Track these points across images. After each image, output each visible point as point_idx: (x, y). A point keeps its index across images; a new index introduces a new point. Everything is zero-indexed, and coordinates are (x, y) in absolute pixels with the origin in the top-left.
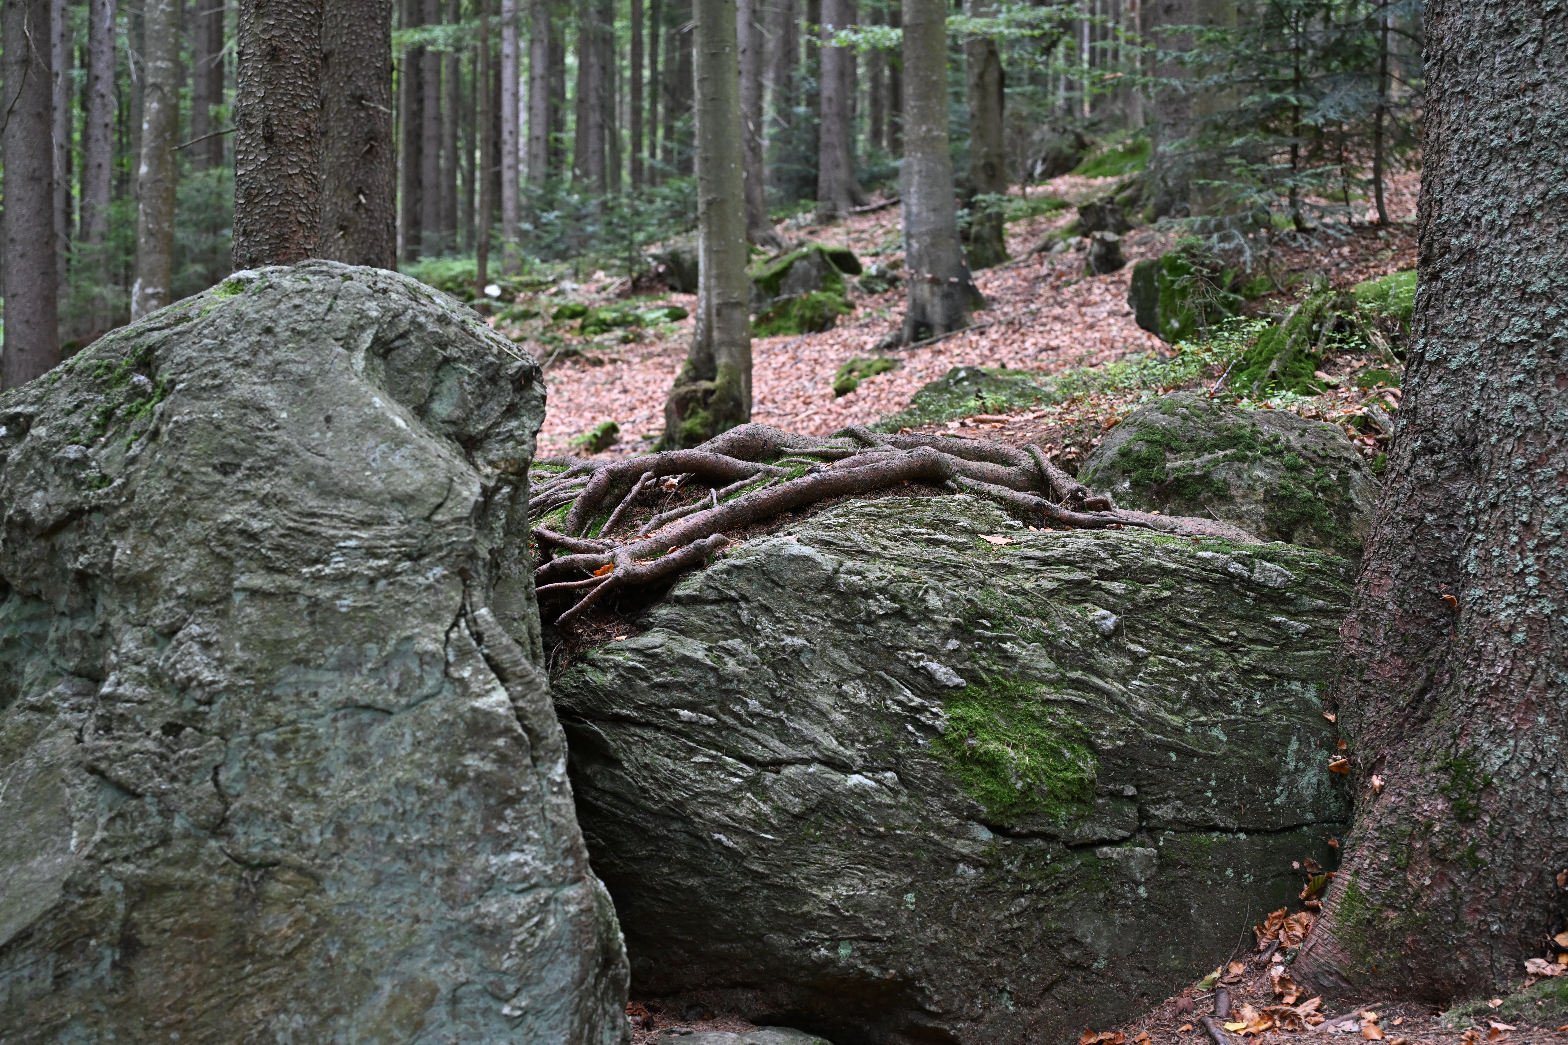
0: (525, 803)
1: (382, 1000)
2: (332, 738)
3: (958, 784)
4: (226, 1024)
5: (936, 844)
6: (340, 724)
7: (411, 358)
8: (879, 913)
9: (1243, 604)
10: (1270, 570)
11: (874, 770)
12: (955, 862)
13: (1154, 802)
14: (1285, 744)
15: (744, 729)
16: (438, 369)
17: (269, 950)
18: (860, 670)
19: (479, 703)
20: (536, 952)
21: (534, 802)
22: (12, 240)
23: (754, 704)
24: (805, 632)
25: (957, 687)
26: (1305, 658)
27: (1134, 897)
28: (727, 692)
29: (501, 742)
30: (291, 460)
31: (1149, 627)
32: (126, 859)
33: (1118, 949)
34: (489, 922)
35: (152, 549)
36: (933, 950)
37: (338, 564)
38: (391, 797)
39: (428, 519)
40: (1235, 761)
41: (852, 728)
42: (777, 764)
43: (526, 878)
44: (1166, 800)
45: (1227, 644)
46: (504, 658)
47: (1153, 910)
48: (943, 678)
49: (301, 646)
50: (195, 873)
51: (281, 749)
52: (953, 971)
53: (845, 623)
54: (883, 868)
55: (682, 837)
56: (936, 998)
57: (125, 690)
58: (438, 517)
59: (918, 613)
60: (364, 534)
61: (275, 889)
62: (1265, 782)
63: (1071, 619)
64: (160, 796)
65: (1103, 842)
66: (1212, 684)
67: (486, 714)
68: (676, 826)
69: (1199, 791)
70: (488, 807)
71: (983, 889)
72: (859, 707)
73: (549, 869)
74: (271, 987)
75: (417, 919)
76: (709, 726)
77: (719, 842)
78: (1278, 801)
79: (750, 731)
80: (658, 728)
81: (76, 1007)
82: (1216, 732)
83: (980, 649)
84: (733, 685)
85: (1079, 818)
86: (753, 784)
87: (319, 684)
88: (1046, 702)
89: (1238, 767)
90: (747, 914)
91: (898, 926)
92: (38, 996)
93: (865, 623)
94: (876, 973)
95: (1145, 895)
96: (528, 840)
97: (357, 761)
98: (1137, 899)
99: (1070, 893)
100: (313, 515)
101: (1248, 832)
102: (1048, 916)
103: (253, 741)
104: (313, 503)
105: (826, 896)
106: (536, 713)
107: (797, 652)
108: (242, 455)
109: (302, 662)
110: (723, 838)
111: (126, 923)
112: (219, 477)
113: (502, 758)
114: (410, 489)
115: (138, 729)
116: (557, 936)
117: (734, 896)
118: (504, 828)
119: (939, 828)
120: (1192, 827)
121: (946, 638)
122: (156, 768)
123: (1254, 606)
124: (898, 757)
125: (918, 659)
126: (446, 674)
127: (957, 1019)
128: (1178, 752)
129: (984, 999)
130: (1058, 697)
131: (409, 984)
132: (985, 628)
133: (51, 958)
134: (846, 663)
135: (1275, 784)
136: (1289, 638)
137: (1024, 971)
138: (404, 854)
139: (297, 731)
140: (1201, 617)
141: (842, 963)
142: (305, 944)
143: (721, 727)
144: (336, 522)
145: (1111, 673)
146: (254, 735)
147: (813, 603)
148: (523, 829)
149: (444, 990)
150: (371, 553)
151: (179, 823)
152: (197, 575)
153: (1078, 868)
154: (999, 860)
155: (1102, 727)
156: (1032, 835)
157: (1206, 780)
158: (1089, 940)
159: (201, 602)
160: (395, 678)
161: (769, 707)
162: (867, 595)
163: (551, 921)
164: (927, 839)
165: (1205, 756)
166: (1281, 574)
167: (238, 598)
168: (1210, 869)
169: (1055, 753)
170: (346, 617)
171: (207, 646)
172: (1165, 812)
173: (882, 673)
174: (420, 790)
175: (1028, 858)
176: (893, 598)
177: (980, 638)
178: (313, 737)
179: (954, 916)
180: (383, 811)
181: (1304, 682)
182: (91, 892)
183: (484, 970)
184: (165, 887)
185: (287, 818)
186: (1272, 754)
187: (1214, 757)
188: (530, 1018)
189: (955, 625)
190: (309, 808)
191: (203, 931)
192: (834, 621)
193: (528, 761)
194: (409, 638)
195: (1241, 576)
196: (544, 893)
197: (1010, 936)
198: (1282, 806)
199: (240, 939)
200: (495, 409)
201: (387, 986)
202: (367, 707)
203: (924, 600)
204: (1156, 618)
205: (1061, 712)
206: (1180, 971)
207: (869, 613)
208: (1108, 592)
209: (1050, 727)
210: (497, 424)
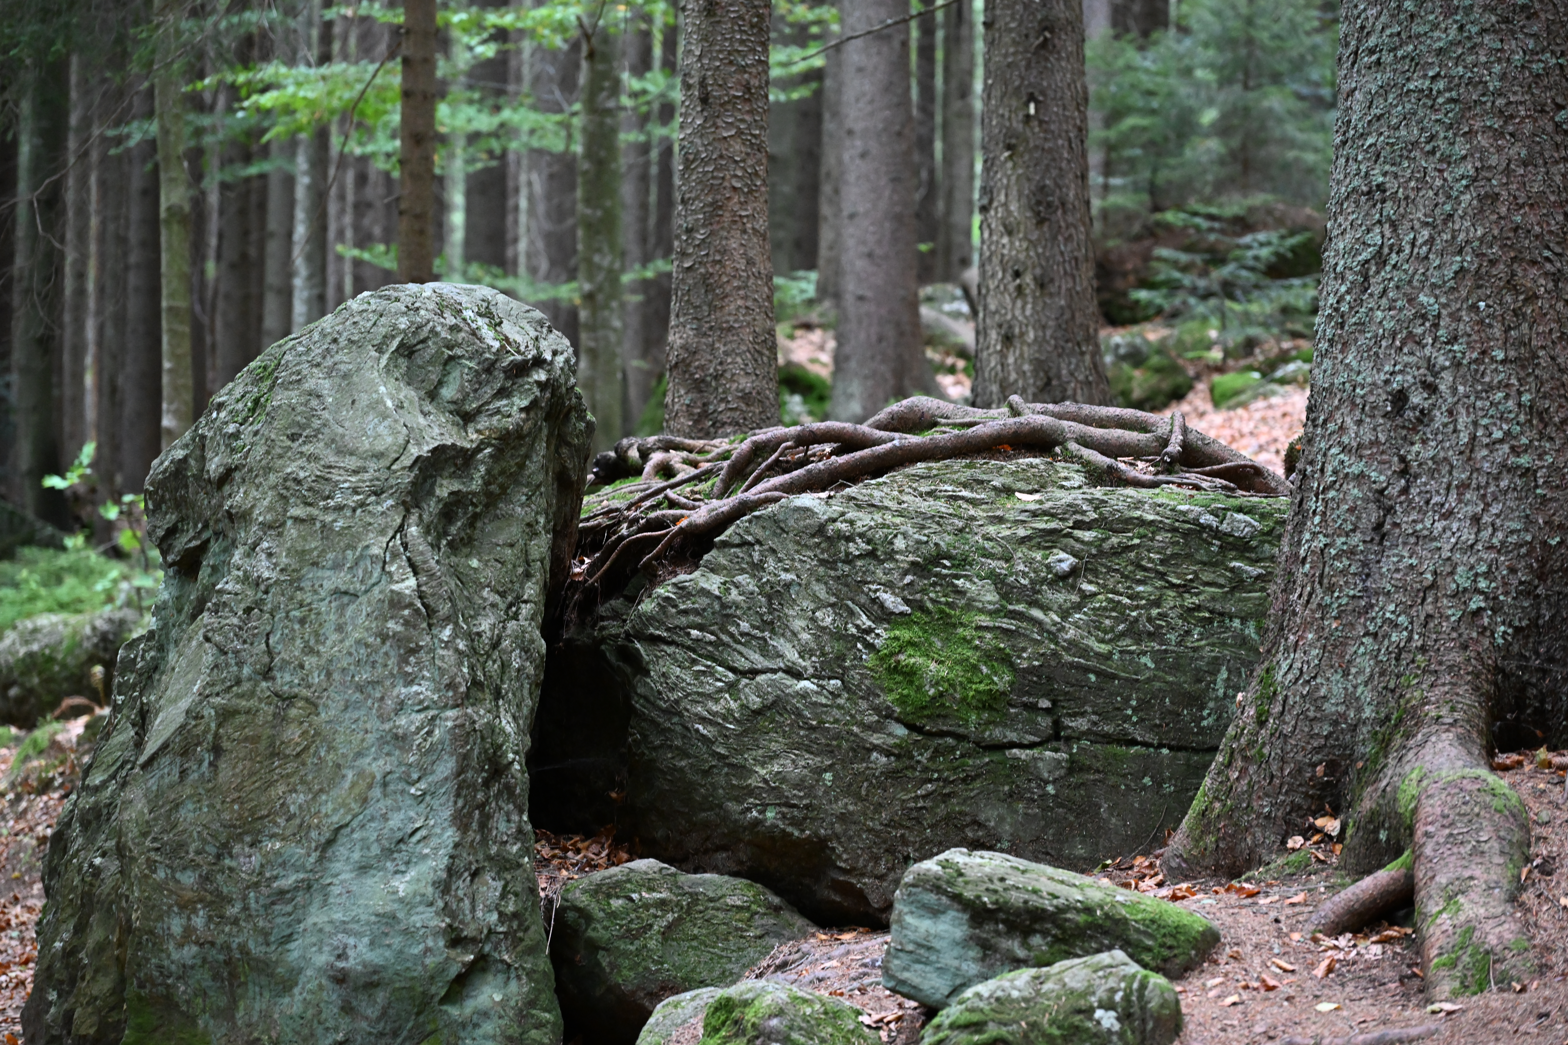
0: (422, 653)
1: (347, 785)
2: (328, 613)
3: (882, 690)
4: (263, 799)
5: (856, 735)
6: (333, 605)
7: (428, 357)
8: (798, 786)
9: (1208, 551)
10: (1239, 521)
11: (820, 678)
12: (869, 751)
13: (1070, 715)
14: (1215, 672)
15: (735, 646)
16: (445, 364)
17: (287, 752)
18: (833, 600)
19: (395, 587)
20: (428, 751)
21: (428, 653)
22: (850, 132)
23: (745, 626)
24: (796, 569)
25: (902, 614)
26: (1250, 599)
27: (1041, 792)
28: (727, 616)
29: (406, 612)
30: (326, 430)
31: (1110, 569)
32: (218, 695)
33: (1021, 834)
34: (400, 731)
35: (254, 493)
36: (843, 818)
37: (339, 499)
38: (353, 650)
39: (389, 468)
40: (1157, 685)
41: (813, 645)
42: (754, 673)
43: (421, 702)
44: (1083, 714)
45: (1179, 586)
46: (418, 559)
47: (1061, 805)
48: (891, 606)
49: (315, 553)
50: (253, 703)
51: (302, 621)
52: (860, 836)
53: (827, 562)
54: (812, 753)
55: (678, 728)
56: (845, 856)
57: (229, 587)
58: (394, 467)
59: (885, 553)
60: (353, 479)
61: (293, 712)
62: (1192, 706)
63: (1029, 562)
64: (236, 652)
65: (1012, 745)
66: (1150, 620)
67: (399, 594)
68: (675, 720)
69: (1118, 709)
70: (400, 655)
71: (892, 775)
72: (824, 628)
73: (436, 697)
74: (288, 776)
75: (366, 732)
76: (710, 643)
77: (697, 730)
78: (1205, 723)
79: (739, 647)
80: (677, 645)
81: (189, 791)
82: (1146, 660)
83: (934, 584)
84: (732, 611)
85: (988, 723)
86: (731, 687)
87: (323, 579)
88: (979, 628)
89: (1160, 690)
90: (714, 787)
91: (815, 797)
92: (171, 786)
93: (844, 562)
94: (796, 833)
95: (1053, 792)
96: (423, 677)
97: (340, 628)
98: (1044, 796)
99: (977, 784)
100: (330, 467)
101: (1171, 748)
102: (954, 801)
103: (287, 617)
104: (332, 459)
105: (763, 772)
106: (433, 595)
107: (788, 585)
108: (303, 427)
109: (315, 564)
110: (700, 727)
111: (216, 736)
112: (289, 443)
113: (406, 623)
114: (382, 448)
115: (231, 611)
116: (441, 742)
117: (707, 773)
118: (409, 669)
119: (861, 724)
120: (1107, 739)
121: (905, 573)
122: (236, 635)
123: (1218, 553)
124: (845, 669)
125: (876, 591)
126: (383, 568)
127: (863, 875)
128: (1098, 673)
129: (887, 861)
130: (991, 624)
131: (361, 774)
132: (945, 567)
133: (178, 760)
134: (822, 593)
135: (1202, 708)
136: (1242, 581)
137: (927, 843)
138: (360, 688)
139: (310, 610)
140: (1162, 562)
141: (768, 823)
142: (307, 748)
143: (718, 643)
144: (342, 472)
145: (1055, 607)
146: (288, 613)
147: (806, 545)
148: (421, 670)
149: (379, 777)
150: (355, 491)
151: (246, 671)
152: (270, 509)
153: (987, 764)
154: (910, 752)
155: (1024, 650)
156: (942, 734)
157: (1127, 700)
158: (992, 824)
159: (270, 527)
160: (360, 573)
161: (757, 628)
162: (849, 539)
163: (437, 732)
164: (850, 733)
165: (1126, 679)
166: (1249, 524)
167: (289, 523)
168: (1124, 776)
169: (975, 668)
170: (339, 534)
171: (270, 555)
172: (1081, 724)
173: (850, 603)
174: (367, 645)
175: (937, 752)
176: (868, 542)
177: (937, 575)
178: (318, 614)
179: (863, 793)
180: (351, 660)
181: (1244, 620)
182: (199, 717)
183: (400, 764)
184: (235, 712)
185: (302, 666)
186: (1199, 681)
187: (1137, 680)
188: (428, 798)
189: (913, 564)
190: (314, 660)
191: (255, 739)
192: (820, 560)
193: (424, 625)
194: (367, 547)
195: (1210, 527)
196: (431, 713)
197: (915, 814)
198: (1210, 728)
199: (272, 744)
200: (488, 392)
201: (350, 774)
202: (346, 593)
203: (891, 543)
204: (1119, 563)
205: (989, 636)
206: (1085, 859)
207: (848, 554)
208: (1077, 540)
209: (976, 648)
210: (487, 403)
